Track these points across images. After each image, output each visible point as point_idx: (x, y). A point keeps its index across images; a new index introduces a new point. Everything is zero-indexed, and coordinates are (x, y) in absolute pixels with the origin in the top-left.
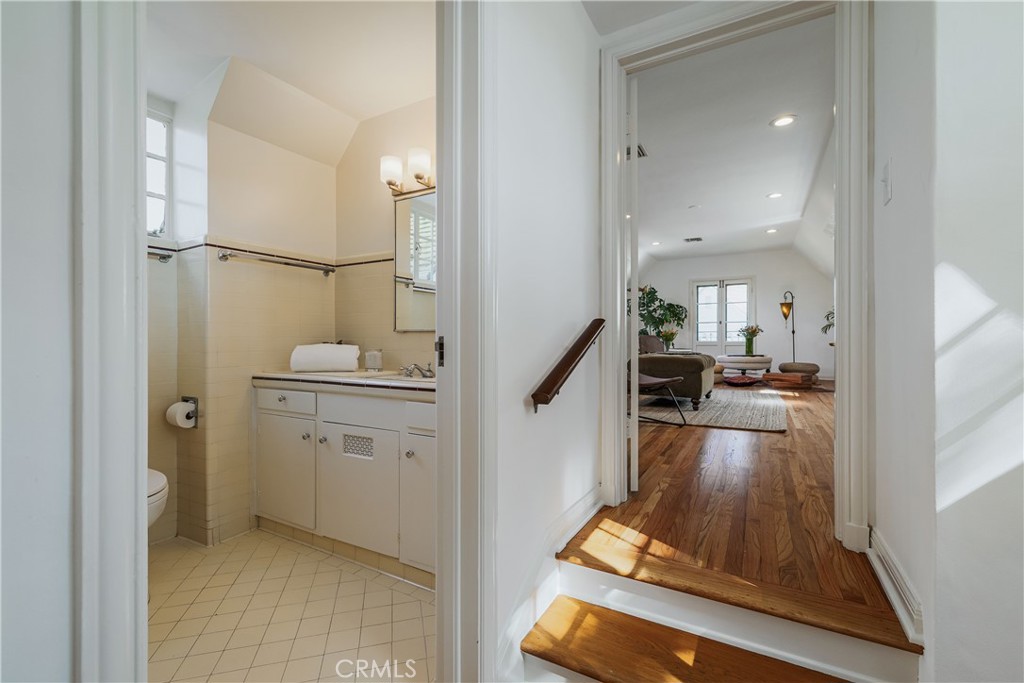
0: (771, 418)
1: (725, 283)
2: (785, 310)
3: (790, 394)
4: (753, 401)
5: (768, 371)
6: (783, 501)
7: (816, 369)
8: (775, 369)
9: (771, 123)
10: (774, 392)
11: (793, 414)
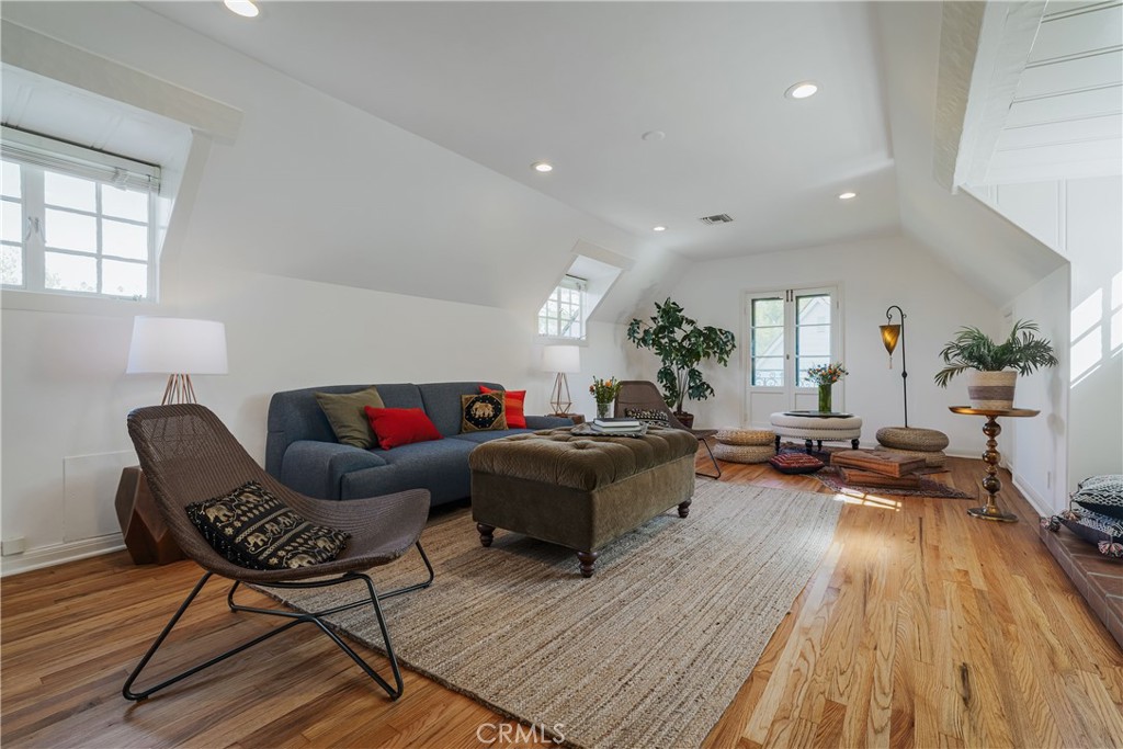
1: (796, 294)
2: (889, 338)
3: (871, 502)
5: (855, 444)
7: (943, 441)
8: (868, 440)
10: (840, 496)
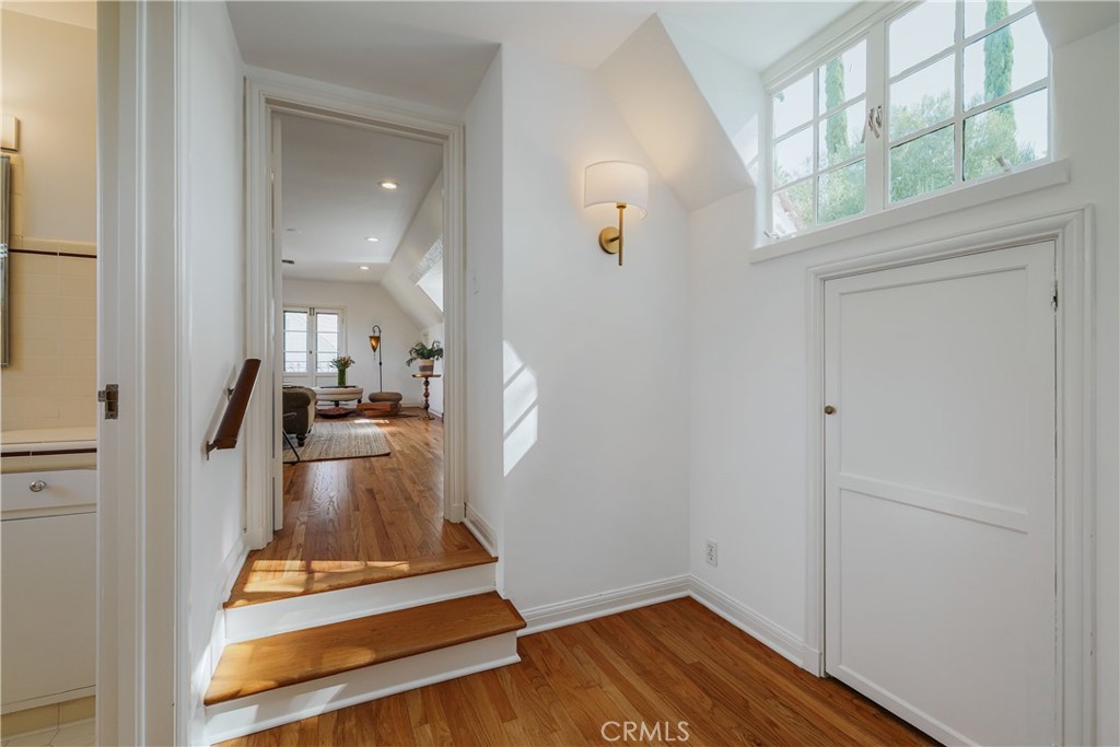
0: (374, 444)
1: (316, 310)
2: (374, 343)
3: (381, 421)
4: (353, 431)
5: (359, 401)
6: (405, 505)
7: (398, 397)
8: (365, 400)
9: (380, 184)
10: (367, 421)
11: (389, 437)
